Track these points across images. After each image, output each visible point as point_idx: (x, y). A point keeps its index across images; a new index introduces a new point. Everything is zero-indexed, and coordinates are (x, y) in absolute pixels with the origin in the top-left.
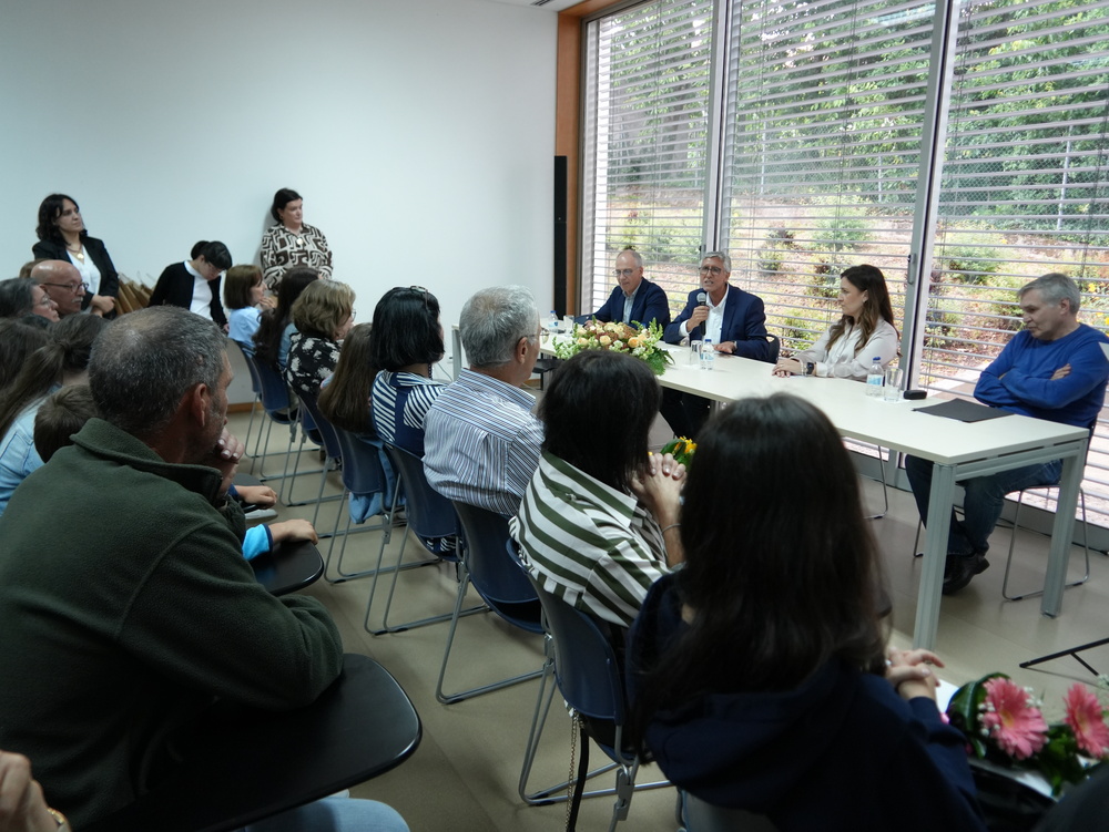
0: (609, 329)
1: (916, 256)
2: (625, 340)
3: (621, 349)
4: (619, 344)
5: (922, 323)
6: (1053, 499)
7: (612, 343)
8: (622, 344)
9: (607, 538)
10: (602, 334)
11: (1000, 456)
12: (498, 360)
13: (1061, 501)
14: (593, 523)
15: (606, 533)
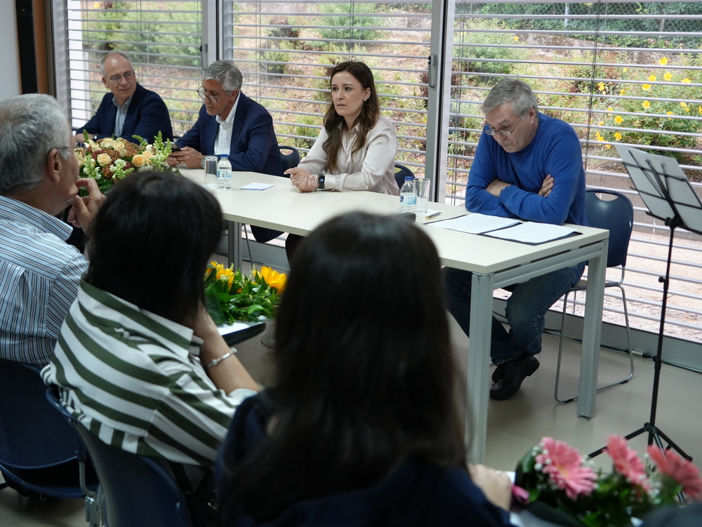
0: (107, 145)
1: (436, 57)
2: (128, 159)
3: (124, 169)
4: (120, 163)
5: (446, 128)
6: (582, 304)
7: (113, 163)
8: (124, 163)
9: (167, 374)
10: (99, 153)
11: (532, 262)
12: (27, 181)
13: (588, 305)
14: (150, 361)
15: (166, 369)
